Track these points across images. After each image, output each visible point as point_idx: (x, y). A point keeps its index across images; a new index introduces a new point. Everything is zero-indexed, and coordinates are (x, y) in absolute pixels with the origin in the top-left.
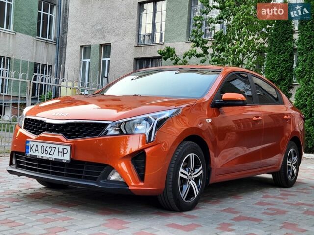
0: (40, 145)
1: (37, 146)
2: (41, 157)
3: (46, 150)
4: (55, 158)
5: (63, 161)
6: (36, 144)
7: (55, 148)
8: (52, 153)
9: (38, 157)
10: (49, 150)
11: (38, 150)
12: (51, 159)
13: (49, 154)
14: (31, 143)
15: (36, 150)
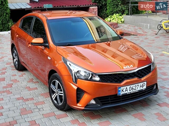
0: (128, 87)
1: (127, 88)
2: (130, 93)
3: (132, 88)
4: (138, 90)
5: (143, 90)
6: (125, 87)
7: (138, 85)
8: (136, 88)
9: (128, 94)
10: (134, 88)
11: (127, 90)
12: (137, 91)
13: (135, 90)
14: (121, 88)
15: (126, 90)
